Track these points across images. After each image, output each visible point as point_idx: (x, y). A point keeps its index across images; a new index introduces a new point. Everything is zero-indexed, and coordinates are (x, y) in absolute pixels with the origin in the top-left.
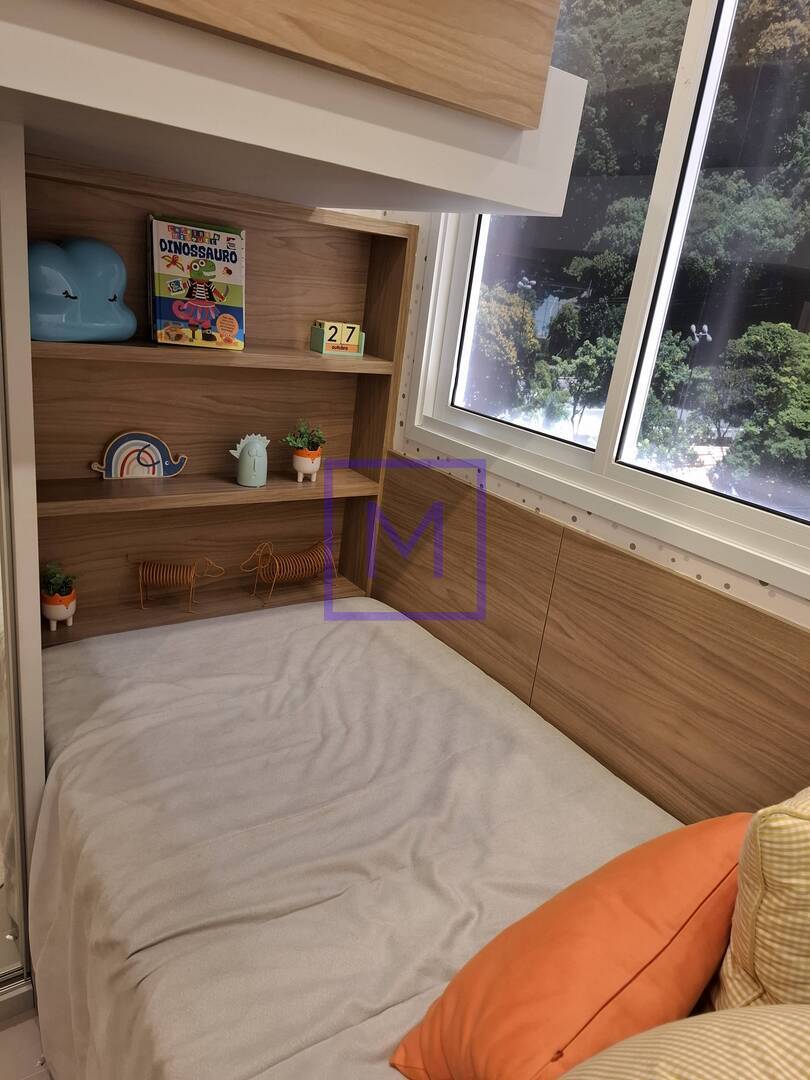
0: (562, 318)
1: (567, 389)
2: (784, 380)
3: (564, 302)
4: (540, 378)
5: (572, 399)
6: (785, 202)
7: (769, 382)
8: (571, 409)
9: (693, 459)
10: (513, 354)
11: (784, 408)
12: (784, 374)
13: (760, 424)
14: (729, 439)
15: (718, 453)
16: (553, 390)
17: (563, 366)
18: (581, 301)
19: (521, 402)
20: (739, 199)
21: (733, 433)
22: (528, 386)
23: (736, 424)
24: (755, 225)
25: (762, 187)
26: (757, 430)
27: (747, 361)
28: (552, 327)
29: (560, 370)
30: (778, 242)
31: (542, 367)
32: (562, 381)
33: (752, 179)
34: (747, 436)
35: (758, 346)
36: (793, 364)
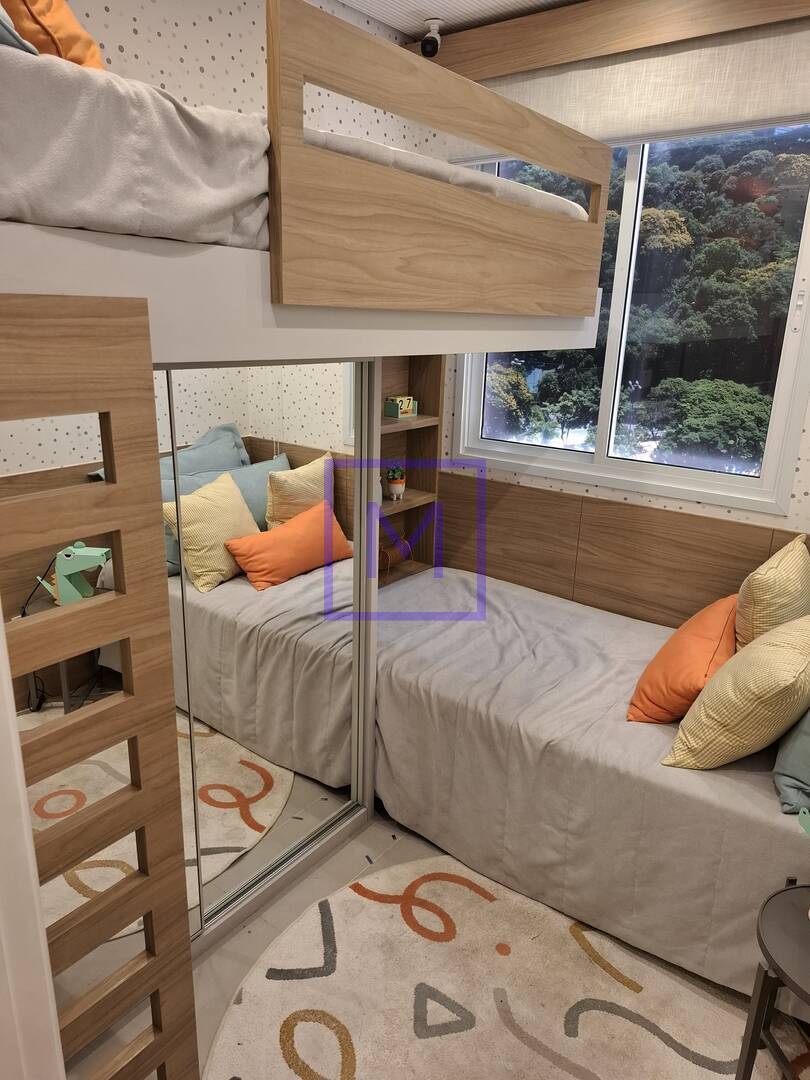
0: (546, 381)
1: (555, 420)
2: (683, 405)
3: (546, 372)
4: (536, 415)
5: (560, 426)
6: (671, 320)
7: (676, 407)
8: (560, 431)
9: (641, 449)
10: (514, 403)
11: (686, 418)
12: (684, 402)
13: (673, 427)
14: (659, 438)
15: (654, 445)
16: (546, 421)
17: (550, 407)
18: (557, 371)
19: (524, 430)
20: (646, 318)
21: (660, 434)
22: (527, 422)
23: (660, 429)
24: (657, 331)
25: (658, 312)
26: (674, 431)
27: (663, 397)
28: (539, 386)
29: (549, 410)
30: (670, 339)
31: (535, 409)
32: (551, 416)
33: (653, 309)
34: (668, 434)
35: (667, 389)
36: (686, 397)
